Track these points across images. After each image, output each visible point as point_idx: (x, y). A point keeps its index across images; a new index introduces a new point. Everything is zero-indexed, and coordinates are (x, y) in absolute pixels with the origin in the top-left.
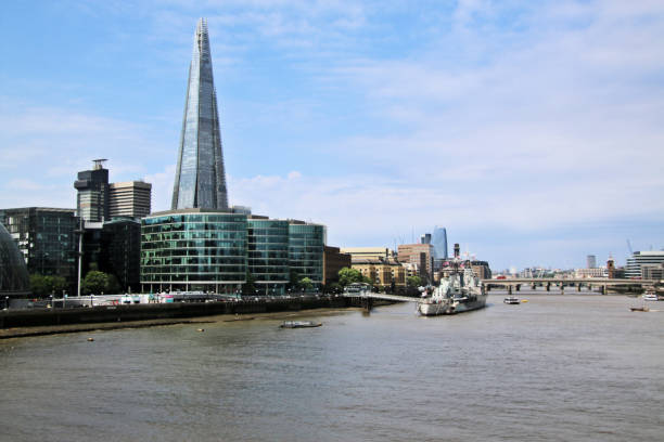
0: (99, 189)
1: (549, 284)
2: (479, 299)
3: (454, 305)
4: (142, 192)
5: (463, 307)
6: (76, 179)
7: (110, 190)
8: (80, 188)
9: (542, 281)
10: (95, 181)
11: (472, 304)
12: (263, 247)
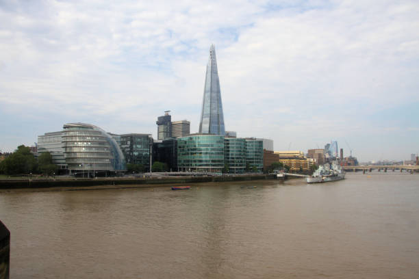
0: (166, 124)
1: (386, 169)
2: (339, 175)
3: (324, 178)
4: (186, 125)
5: (329, 179)
6: (157, 120)
7: (171, 125)
8: (159, 123)
9: (384, 167)
10: (165, 121)
11: (335, 178)
12: (233, 151)
